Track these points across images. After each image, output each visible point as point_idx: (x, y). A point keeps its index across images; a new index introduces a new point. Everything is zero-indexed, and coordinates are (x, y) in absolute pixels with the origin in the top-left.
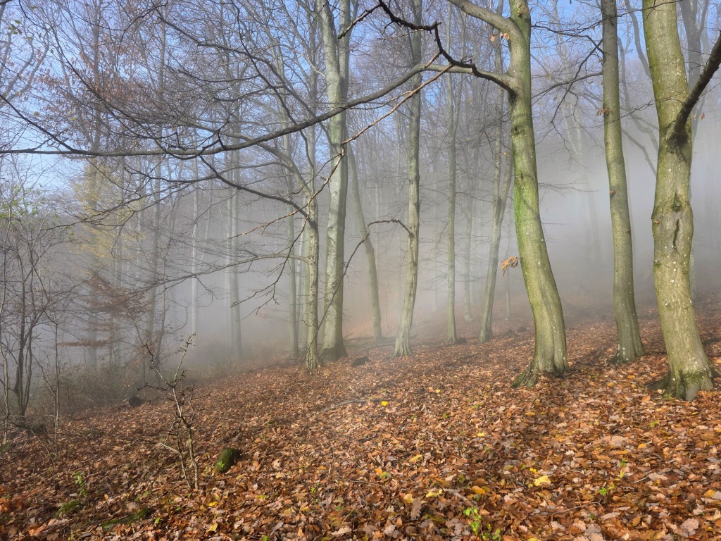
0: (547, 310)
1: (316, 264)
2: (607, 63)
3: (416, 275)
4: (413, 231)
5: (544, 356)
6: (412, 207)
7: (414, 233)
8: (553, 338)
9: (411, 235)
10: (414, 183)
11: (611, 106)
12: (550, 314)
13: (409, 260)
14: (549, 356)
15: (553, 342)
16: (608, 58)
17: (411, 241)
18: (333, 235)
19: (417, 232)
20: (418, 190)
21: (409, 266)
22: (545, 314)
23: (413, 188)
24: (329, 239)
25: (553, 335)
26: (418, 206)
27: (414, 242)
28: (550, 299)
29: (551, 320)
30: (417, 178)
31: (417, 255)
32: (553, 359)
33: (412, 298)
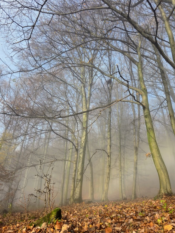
0: (163, 171)
1: (76, 164)
2: (168, 103)
3: (110, 170)
4: (109, 154)
5: (164, 188)
6: (108, 147)
7: (109, 155)
8: (166, 182)
9: (108, 156)
10: (109, 139)
11: (171, 114)
12: (164, 173)
13: (108, 165)
14: (165, 188)
15: (166, 183)
16: (168, 102)
17: (108, 158)
18: (81, 156)
19: (110, 155)
20: (110, 142)
21: (108, 167)
22: (162, 173)
23: (109, 141)
24: (80, 157)
25: (166, 180)
26: (110, 146)
27: (109, 158)
28: (163, 168)
29: (165, 175)
30: (110, 138)
31: (110, 163)
32: (167, 189)
33: (108, 179)
